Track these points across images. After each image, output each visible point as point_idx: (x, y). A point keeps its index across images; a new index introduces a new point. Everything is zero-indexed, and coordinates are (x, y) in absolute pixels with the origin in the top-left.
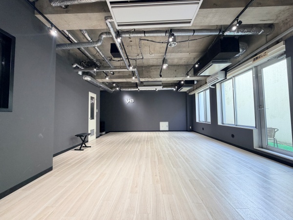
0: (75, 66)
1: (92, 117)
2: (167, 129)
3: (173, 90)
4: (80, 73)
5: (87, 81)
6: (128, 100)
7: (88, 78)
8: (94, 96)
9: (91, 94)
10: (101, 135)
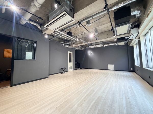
0: (61, 43)
1: (70, 61)
2: (113, 69)
3: (115, 45)
4: (63, 45)
5: (67, 47)
6: (90, 53)
7: (67, 46)
8: (72, 53)
9: (69, 52)
10: (75, 69)
